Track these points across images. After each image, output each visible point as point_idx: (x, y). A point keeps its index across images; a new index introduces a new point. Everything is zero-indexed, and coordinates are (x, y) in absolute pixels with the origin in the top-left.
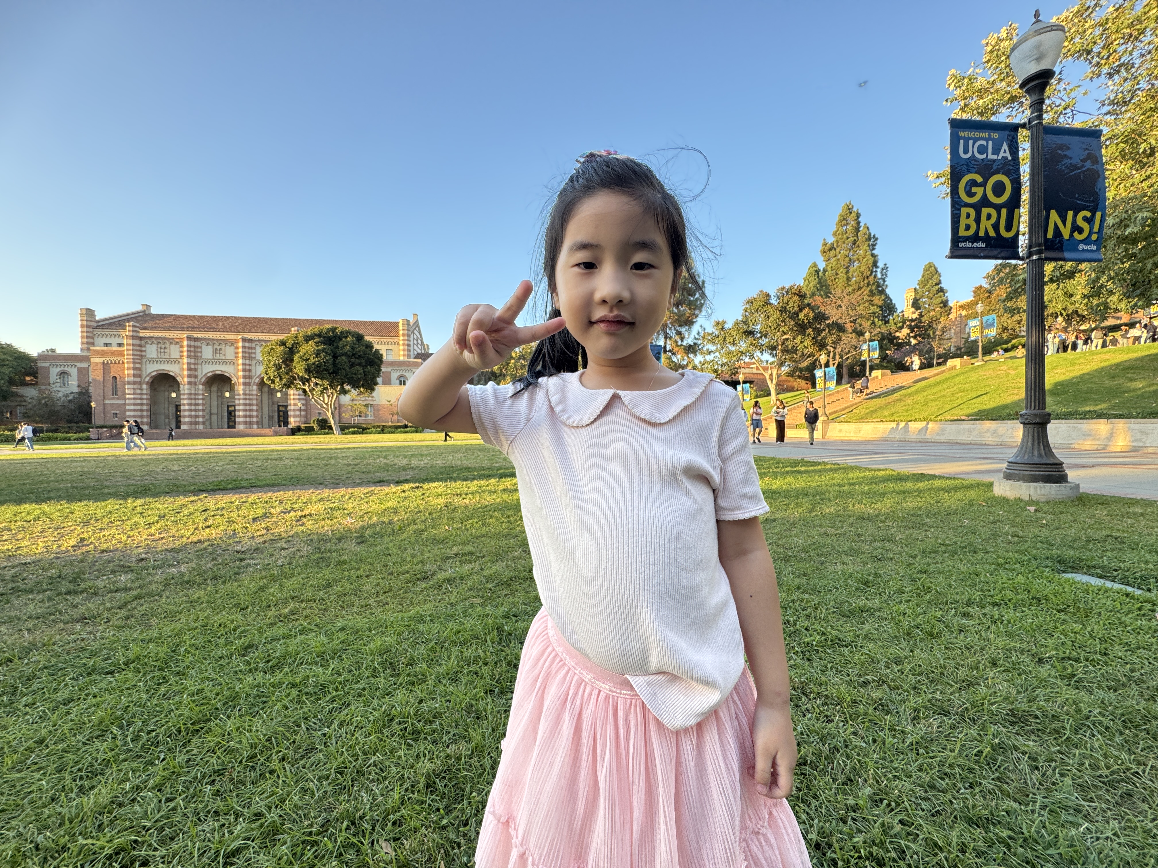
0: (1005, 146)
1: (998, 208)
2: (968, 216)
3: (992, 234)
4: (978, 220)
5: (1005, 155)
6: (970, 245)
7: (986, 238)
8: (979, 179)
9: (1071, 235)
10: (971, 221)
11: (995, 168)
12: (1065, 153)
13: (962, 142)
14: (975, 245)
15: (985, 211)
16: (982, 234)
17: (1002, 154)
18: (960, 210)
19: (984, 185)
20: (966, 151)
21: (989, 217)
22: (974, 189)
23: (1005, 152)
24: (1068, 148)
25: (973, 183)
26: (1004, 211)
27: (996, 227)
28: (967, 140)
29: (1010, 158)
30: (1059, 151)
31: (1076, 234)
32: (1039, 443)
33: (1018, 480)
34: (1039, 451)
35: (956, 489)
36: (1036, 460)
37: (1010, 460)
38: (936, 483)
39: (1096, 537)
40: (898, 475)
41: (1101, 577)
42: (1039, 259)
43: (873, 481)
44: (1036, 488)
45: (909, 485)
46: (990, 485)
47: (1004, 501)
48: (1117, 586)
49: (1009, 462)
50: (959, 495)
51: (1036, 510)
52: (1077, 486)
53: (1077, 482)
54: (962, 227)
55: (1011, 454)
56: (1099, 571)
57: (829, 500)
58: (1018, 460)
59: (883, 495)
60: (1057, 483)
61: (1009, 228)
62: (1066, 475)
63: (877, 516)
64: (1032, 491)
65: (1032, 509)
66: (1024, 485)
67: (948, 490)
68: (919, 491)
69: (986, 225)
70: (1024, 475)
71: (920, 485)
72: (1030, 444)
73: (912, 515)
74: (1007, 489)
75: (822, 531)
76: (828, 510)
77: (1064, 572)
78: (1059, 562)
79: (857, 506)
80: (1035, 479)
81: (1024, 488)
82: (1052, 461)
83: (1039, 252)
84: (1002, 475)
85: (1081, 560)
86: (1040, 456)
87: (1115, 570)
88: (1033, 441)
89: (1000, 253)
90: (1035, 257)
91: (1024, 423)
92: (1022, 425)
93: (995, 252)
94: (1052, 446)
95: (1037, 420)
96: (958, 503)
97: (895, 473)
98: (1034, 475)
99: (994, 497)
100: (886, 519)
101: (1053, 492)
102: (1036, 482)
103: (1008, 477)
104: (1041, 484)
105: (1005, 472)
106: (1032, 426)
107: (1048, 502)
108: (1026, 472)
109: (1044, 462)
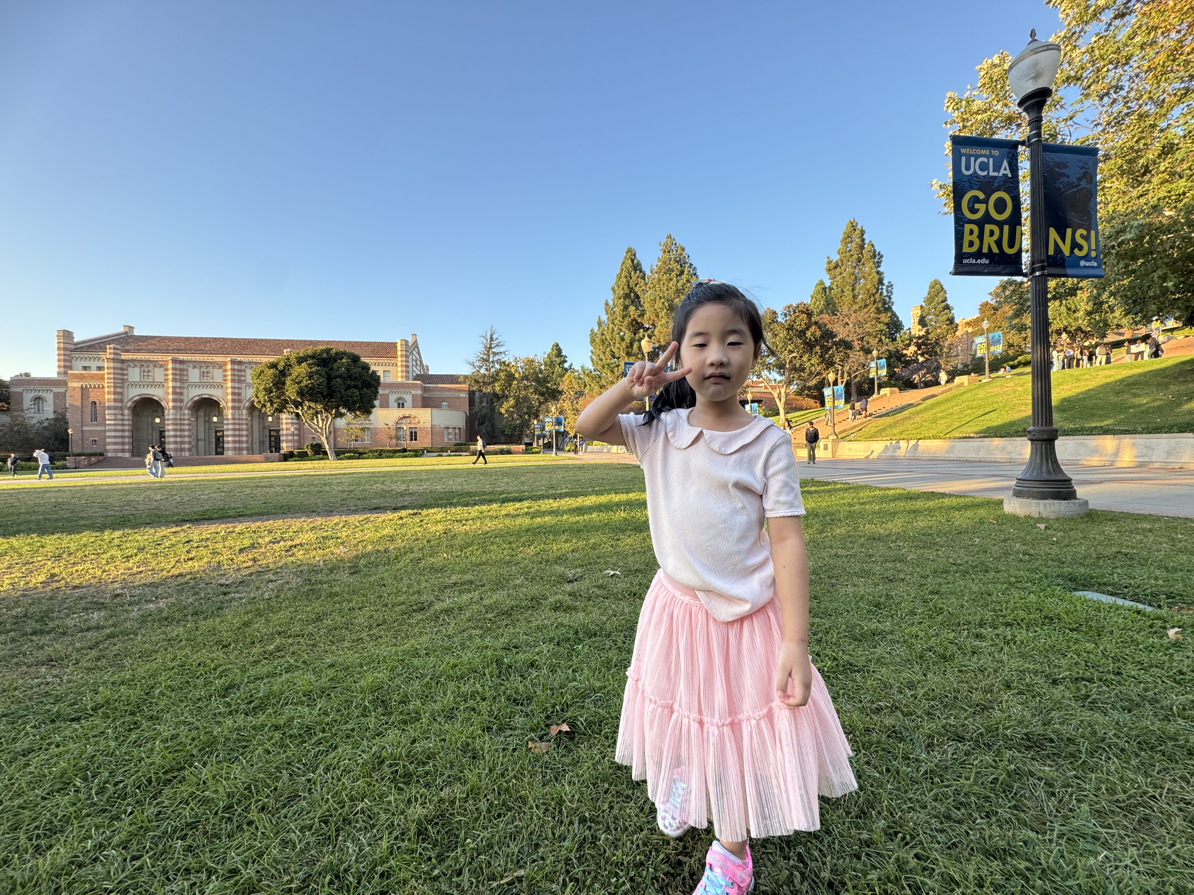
0: (1005, 164)
1: (1000, 224)
2: (972, 232)
3: (995, 250)
4: (981, 237)
5: (1005, 172)
6: (974, 261)
7: (990, 255)
8: (982, 196)
9: (1072, 252)
10: (975, 238)
11: (996, 185)
12: (1063, 171)
13: (963, 158)
14: (979, 261)
15: (988, 227)
16: (985, 250)
17: (1002, 172)
18: (963, 226)
19: (986, 201)
20: (968, 168)
21: (992, 233)
22: (977, 206)
23: (1005, 169)
24: (1066, 167)
25: (976, 200)
26: (1006, 228)
27: (999, 243)
28: (968, 157)
29: (1010, 175)
30: (1057, 170)
31: (1076, 251)
32: (1047, 460)
33: (1028, 498)
34: (1047, 467)
35: (967, 507)
36: (1045, 477)
37: (1019, 477)
38: (947, 501)
39: (1106, 553)
40: (909, 493)
41: (1112, 594)
42: (1042, 275)
43: (883, 499)
44: (1045, 505)
45: (919, 504)
46: (1000, 503)
47: (1015, 518)
48: (1128, 603)
49: (1018, 479)
50: (969, 513)
51: (1046, 528)
52: (1086, 503)
53: (1086, 498)
54: (966, 243)
55: (1020, 471)
56: (1110, 588)
57: (840, 520)
58: (1027, 477)
59: (894, 514)
60: (1066, 499)
61: (1011, 245)
62: (1075, 491)
63: (888, 536)
64: (1042, 508)
65: (1042, 526)
66: (1034, 502)
67: (958, 509)
68: (930, 510)
69: (989, 242)
70: (1033, 492)
71: (931, 504)
72: (1038, 461)
73: (923, 535)
74: (1017, 506)
75: (833, 552)
76: (838, 531)
77: (1075, 590)
78: (1070, 580)
79: (868, 526)
80: (1044, 496)
81: (1033, 505)
82: (1061, 477)
83: (1042, 268)
84: (1011, 492)
85: (1092, 578)
86: (1049, 472)
87: (1126, 587)
88: (1042, 458)
89: (1004, 269)
90: (1037, 274)
91: (1031, 440)
92: (1030, 442)
93: (999, 269)
94: (1060, 462)
95: (1045, 437)
96: (968, 521)
97: (906, 492)
98: (1044, 492)
99: (1004, 514)
100: (897, 539)
101: (1063, 509)
102: (1045, 499)
103: (1018, 494)
104: (1050, 501)
105: (1014, 489)
106: (1040, 443)
107: (1057, 519)
108: (1035, 490)
109: (1052, 478)
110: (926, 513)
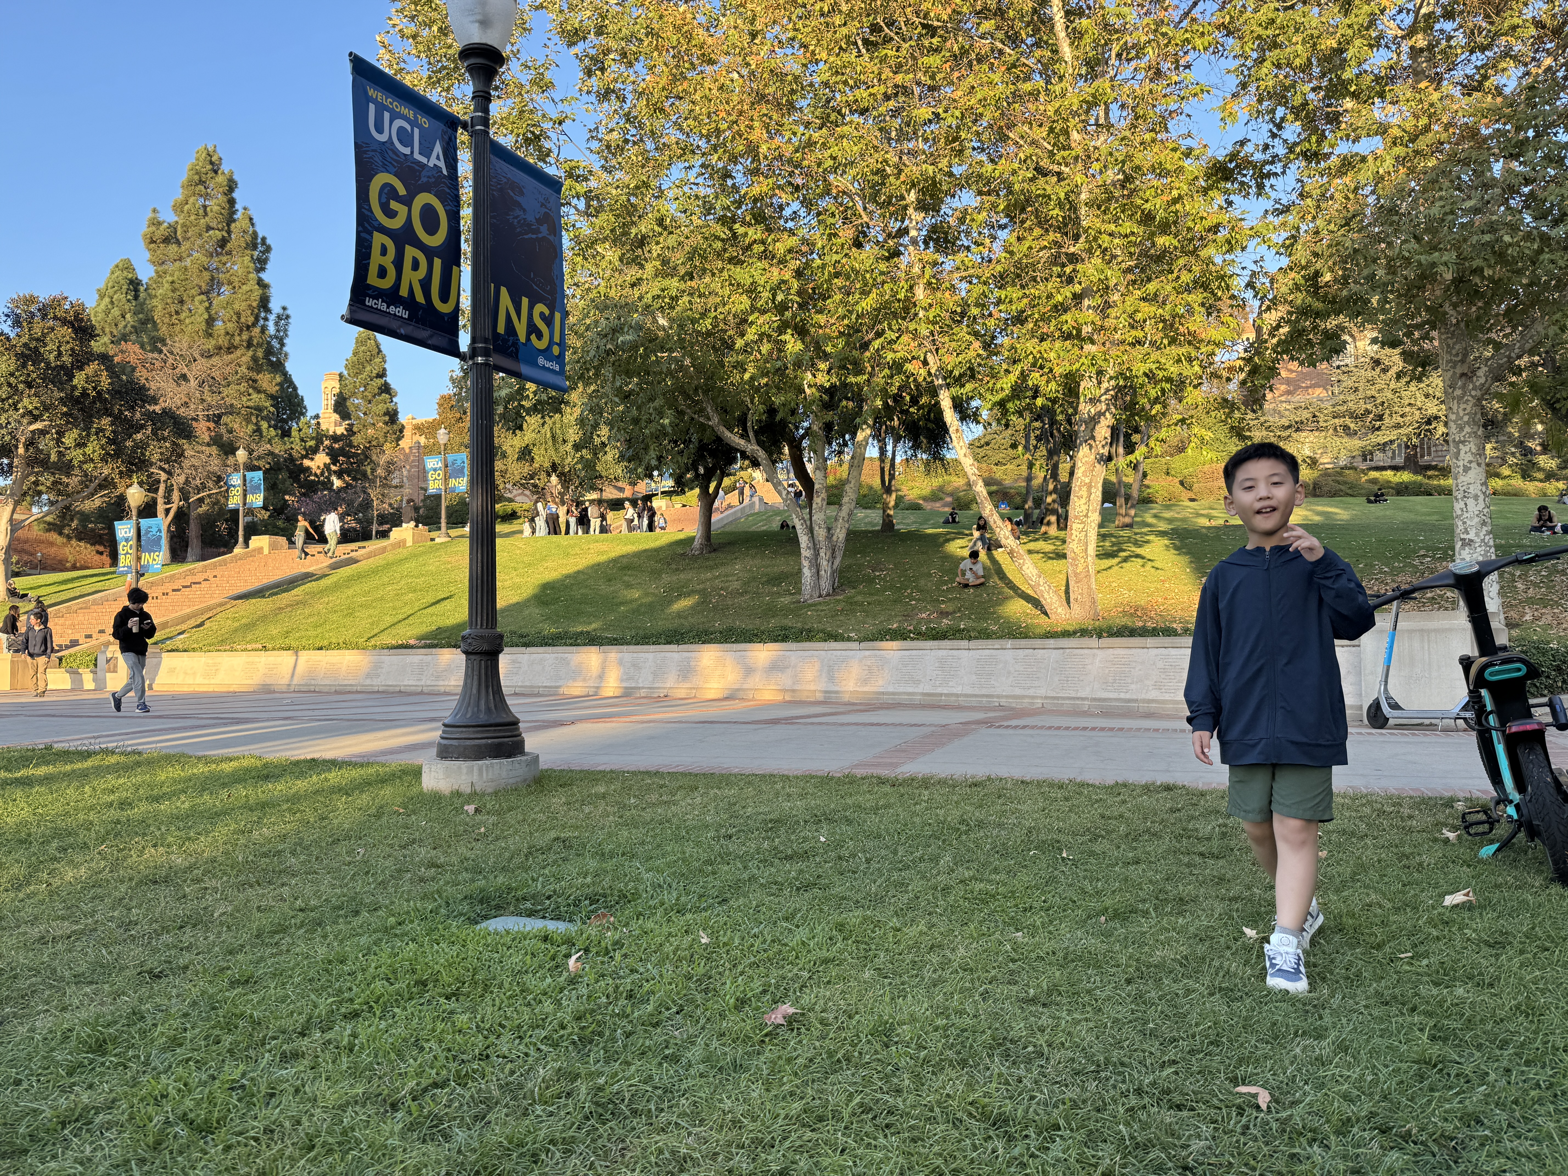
0: (438, 149)
1: (430, 253)
2: (384, 250)
3: (420, 298)
4: (398, 265)
5: (438, 163)
6: (384, 307)
7: (411, 303)
8: (402, 191)
9: (528, 337)
10: (389, 263)
11: (423, 179)
12: (518, 199)
13: (372, 107)
14: (392, 309)
15: (409, 252)
16: (404, 292)
17: (434, 160)
18: (370, 233)
19: (407, 201)
20: (380, 130)
21: (416, 265)
22: (393, 205)
23: (438, 158)
24: (521, 193)
25: (392, 192)
26: (437, 262)
27: (426, 284)
28: (380, 108)
29: (445, 172)
31: (533, 337)
32: (487, 687)
33: (457, 758)
34: (487, 701)
35: (365, 784)
36: (483, 718)
37: (446, 721)
38: (334, 777)
42: (486, 364)
43: (207, 784)
44: (480, 770)
46: (417, 773)
47: (436, 798)
49: (445, 725)
50: (365, 799)
51: (475, 810)
52: (536, 758)
53: (537, 752)
54: (373, 270)
55: (448, 710)
57: (83, 847)
58: (458, 720)
60: (510, 756)
61: (445, 298)
62: (522, 742)
64: (475, 778)
65: (470, 808)
66: (465, 765)
67: (347, 790)
69: (411, 278)
70: (466, 748)
72: (475, 691)
74: (441, 776)
76: (69, 875)
79: (149, 853)
80: (478, 754)
81: (465, 771)
82: (504, 719)
83: (486, 353)
84: (434, 751)
86: (488, 710)
88: (479, 685)
89: (431, 336)
90: (480, 360)
91: (466, 652)
92: (464, 656)
93: (424, 334)
95: (485, 647)
96: (357, 814)
98: (479, 746)
99: (421, 793)
101: (504, 774)
102: (481, 759)
103: (445, 753)
104: (487, 762)
105: (439, 744)
106: (477, 657)
107: (496, 793)
108: (468, 742)
109: (492, 721)
110: (285, 807)
